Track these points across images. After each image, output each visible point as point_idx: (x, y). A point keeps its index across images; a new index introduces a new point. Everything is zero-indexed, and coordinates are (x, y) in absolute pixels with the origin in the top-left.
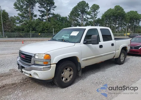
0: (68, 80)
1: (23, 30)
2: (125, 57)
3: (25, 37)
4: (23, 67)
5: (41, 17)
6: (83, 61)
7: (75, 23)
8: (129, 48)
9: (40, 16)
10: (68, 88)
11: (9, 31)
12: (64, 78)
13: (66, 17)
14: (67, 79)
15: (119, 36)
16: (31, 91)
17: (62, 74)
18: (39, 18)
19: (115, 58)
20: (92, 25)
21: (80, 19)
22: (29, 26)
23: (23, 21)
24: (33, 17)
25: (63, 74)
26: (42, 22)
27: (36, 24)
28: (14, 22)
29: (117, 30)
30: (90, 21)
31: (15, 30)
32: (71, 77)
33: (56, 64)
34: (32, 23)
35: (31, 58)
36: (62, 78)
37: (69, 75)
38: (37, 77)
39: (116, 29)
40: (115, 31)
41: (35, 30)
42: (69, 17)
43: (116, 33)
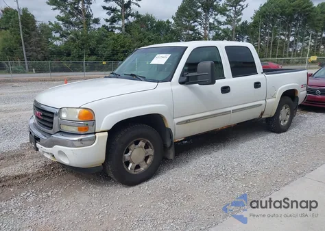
0: (142, 169)
1: (69, 55)
2: (292, 115)
3: (75, 71)
4: (37, 139)
5: (109, 23)
6: (178, 123)
7: (188, 34)
8: (302, 94)
9: (107, 21)
10: (141, 185)
11: (39, 57)
12: (131, 165)
13: (168, 20)
14: (138, 167)
15: (297, 63)
16: (57, 192)
17: (126, 155)
18: (104, 26)
19: (263, 117)
20: (230, 39)
21: (200, 24)
22: (83, 44)
23: (68, 34)
24: (90, 24)
25: (129, 154)
26: (111, 36)
27: (97, 41)
28: (49, 35)
29: (291, 50)
30: (224, 29)
31: (52, 53)
32: (148, 161)
33: (109, 131)
34: (89, 37)
35: (52, 118)
36: (127, 163)
37: (143, 158)
38: (66, 162)
39: (290, 46)
40: (285, 52)
41: (96, 55)
42: (173, 22)
43: (290, 56)
